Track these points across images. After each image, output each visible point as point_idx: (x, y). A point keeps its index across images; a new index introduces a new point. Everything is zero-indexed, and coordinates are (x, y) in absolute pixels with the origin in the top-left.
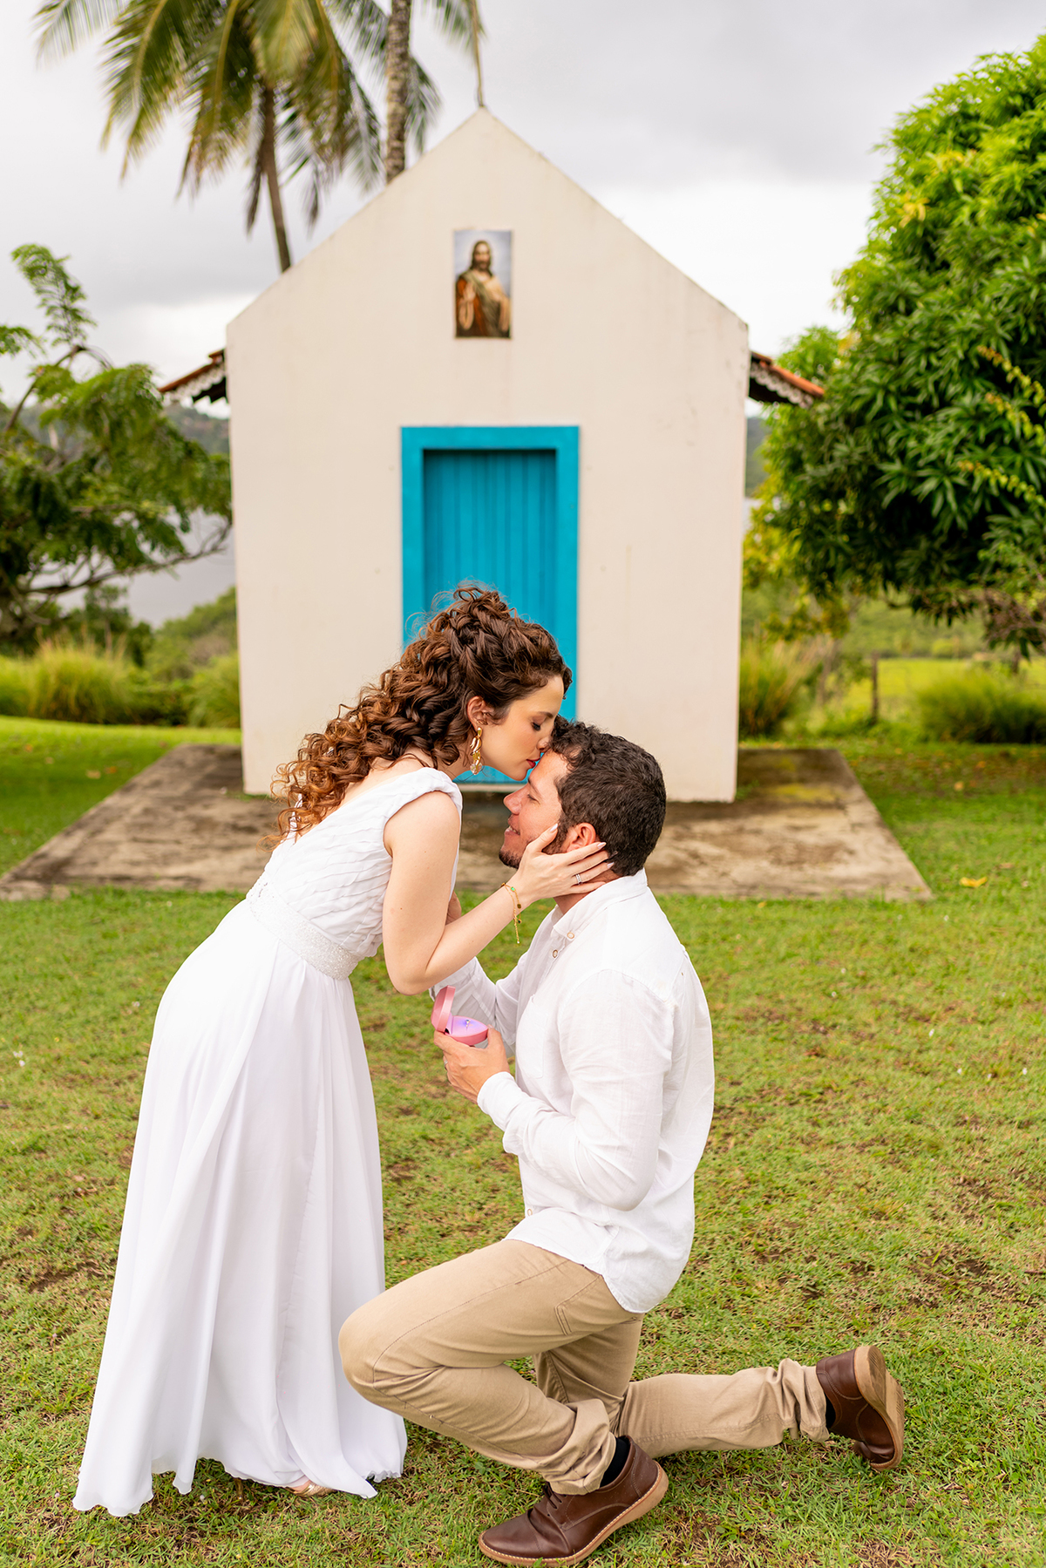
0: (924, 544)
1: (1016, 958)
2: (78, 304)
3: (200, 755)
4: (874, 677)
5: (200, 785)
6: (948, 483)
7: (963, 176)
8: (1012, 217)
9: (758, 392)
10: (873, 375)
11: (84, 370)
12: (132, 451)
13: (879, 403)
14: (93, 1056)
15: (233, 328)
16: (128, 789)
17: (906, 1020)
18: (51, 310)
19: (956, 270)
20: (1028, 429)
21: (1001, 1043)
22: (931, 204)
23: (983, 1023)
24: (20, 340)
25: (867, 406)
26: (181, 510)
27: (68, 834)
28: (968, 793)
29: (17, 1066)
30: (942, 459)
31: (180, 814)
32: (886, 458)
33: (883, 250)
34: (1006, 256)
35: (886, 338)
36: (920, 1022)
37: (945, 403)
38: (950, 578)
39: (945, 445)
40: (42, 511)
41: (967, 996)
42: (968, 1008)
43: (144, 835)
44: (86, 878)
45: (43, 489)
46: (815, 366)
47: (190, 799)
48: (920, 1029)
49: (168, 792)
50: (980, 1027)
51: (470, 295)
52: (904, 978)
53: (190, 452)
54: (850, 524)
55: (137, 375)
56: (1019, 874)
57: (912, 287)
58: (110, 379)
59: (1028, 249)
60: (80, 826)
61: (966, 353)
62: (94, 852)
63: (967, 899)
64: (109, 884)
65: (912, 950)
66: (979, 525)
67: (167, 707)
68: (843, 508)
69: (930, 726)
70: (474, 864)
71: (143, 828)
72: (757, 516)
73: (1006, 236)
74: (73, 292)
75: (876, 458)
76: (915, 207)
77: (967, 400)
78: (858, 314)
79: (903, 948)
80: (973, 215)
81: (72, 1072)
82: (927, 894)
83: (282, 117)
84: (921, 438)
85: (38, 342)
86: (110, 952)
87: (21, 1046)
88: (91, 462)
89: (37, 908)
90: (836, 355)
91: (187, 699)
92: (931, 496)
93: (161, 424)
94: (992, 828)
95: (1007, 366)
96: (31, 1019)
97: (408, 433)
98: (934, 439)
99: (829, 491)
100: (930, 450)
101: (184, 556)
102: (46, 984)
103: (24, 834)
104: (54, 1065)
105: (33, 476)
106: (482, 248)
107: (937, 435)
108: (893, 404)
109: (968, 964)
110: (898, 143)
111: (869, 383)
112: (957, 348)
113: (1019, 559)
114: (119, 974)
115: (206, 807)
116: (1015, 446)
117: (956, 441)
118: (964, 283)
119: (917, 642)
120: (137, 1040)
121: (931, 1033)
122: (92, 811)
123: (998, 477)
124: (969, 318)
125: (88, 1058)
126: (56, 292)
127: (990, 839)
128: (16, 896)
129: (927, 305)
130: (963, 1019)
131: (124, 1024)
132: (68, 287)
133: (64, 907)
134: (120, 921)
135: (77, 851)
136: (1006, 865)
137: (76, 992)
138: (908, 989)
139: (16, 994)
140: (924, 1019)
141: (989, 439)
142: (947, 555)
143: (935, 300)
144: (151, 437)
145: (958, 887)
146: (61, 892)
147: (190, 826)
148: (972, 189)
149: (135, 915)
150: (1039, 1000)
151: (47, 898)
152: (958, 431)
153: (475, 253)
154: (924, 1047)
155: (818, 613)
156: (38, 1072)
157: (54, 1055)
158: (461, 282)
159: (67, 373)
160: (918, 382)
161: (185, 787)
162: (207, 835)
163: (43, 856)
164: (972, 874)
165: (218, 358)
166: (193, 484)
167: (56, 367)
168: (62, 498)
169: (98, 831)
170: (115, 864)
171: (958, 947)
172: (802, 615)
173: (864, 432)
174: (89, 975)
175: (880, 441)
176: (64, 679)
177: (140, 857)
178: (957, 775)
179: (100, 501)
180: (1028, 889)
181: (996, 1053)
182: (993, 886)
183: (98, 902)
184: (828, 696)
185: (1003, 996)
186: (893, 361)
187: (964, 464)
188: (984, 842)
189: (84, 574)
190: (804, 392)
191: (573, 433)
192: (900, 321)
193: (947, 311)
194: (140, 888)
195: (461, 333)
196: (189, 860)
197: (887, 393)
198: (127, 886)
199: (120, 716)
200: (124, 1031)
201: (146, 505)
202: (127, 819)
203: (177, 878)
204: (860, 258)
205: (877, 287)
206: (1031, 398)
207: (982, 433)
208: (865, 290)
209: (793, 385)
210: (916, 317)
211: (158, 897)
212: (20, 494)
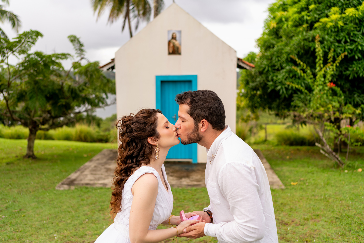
0: (278, 101)
1: (308, 206)
2: (83, 48)
3: (109, 152)
4: (265, 129)
5: (108, 160)
6: (283, 87)
7: (285, 17)
8: (296, 26)
9: (239, 66)
10: (265, 62)
11: (84, 63)
12: (95, 81)
13: (266, 69)
14: (74, 235)
15: (117, 53)
16: (91, 161)
17: (282, 224)
18: (76, 50)
19: (284, 38)
20: (302, 74)
21: (307, 232)
22: (277, 24)
23: (302, 225)
24: (68, 56)
25: (264, 69)
26: (106, 94)
27: (76, 172)
28: (290, 159)
29: (55, 239)
30: (282, 81)
31: (103, 167)
32: (269, 81)
33: (267, 34)
34: (295, 35)
35: (268, 53)
36: (285, 225)
37: (282, 68)
38: (284, 109)
39: (283, 78)
40: (73, 95)
41: (297, 217)
42: (297, 221)
43: (94, 173)
44: (79, 184)
45: (74, 91)
46: (251, 60)
47: (106, 163)
48: (285, 228)
49: (100, 161)
50: (301, 227)
51: (171, 45)
52: (280, 212)
53: (108, 81)
54: (260, 97)
55: (96, 64)
56: (305, 182)
57: (274, 42)
58: (90, 65)
59: (301, 33)
60: (79, 170)
61: (287, 57)
62: (82, 177)
63: (293, 188)
64: (84, 186)
65: (282, 204)
66: (291, 96)
67: (104, 138)
68: (259, 93)
69: (279, 141)
70: (173, 180)
71: (94, 171)
72: (238, 94)
73: (295, 30)
74: (81, 45)
75: (266, 81)
76: (274, 24)
77: (288, 68)
78: (261, 48)
79: (279, 203)
80: (287, 26)
81: (69, 240)
82: (283, 187)
83: (131, 7)
84: (277, 76)
85: (73, 57)
86: (83, 205)
87: (57, 233)
88: (85, 84)
89: (66, 192)
90: (256, 58)
91: (109, 136)
92: (279, 90)
93: (102, 75)
94: (297, 169)
95: (297, 60)
96: (60, 224)
97: (157, 77)
98: (280, 77)
99: (256, 89)
100: (279, 79)
101: (107, 105)
102: (65, 214)
103: (66, 171)
104: (64, 238)
105: (71, 87)
106: (174, 34)
107: (281, 76)
108: (270, 69)
109: (296, 208)
110: (269, 10)
111: (264, 64)
112: (285, 56)
113: (301, 104)
114: (84, 211)
115: (109, 165)
116: (299, 78)
117: (285, 77)
118: (286, 41)
119: (274, 121)
120: (86, 230)
121: (289, 229)
122: (82, 167)
123: (295, 86)
124: (287, 49)
125: (73, 236)
126: (77, 46)
127: (297, 172)
128: (62, 189)
129: (278, 46)
130: (296, 224)
131: (83, 226)
132: (80, 44)
133: (73, 192)
134: (86, 195)
135: (77, 177)
136: (302, 179)
137: (73, 217)
138: (281, 215)
139: (58, 217)
140: (286, 224)
141: (293, 77)
142: (283, 103)
143: (279, 45)
144: (99, 78)
145: (291, 185)
146: (73, 188)
147: (105, 170)
148: (287, 20)
149: (90, 194)
150: (315, 218)
151: (69, 189)
152: (285, 75)
153: (173, 35)
154: (287, 233)
155: (253, 116)
156: (60, 240)
157: (64, 235)
158: (169, 42)
159: (80, 64)
160: (276, 64)
161: (104, 160)
162: (109, 173)
163: (69, 178)
164: (294, 181)
165: (113, 60)
166: (109, 88)
167: (77, 62)
168: (78, 92)
169: (83, 172)
170: (86, 181)
171: (293, 203)
172: (249, 116)
173: (263, 75)
174: (76, 211)
175: (267, 77)
176: (81, 132)
177: (92, 178)
178: (287, 154)
179: (87, 93)
180: (308, 186)
181: (306, 235)
182: (299, 185)
183: (81, 190)
184: (255, 134)
185: (306, 217)
186: (270, 59)
187: (288, 83)
188: (296, 173)
189: (84, 109)
190: (250, 66)
191: (196, 77)
192: (271, 50)
193: (282, 47)
194: (92, 186)
195: (170, 54)
196: (104, 179)
197: (269, 66)
198: (89, 186)
199: (94, 141)
200: (83, 228)
201: (97, 94)
202: (90, 169)
203: (101, 184)
204: (262, 36)
205: (265, 42)
206: (303, 67)
207: (291, 75)
208: (262, 43)
209: (247, 65)
210: (275, 49)
211: (96, 189)
212: (68, 91)
